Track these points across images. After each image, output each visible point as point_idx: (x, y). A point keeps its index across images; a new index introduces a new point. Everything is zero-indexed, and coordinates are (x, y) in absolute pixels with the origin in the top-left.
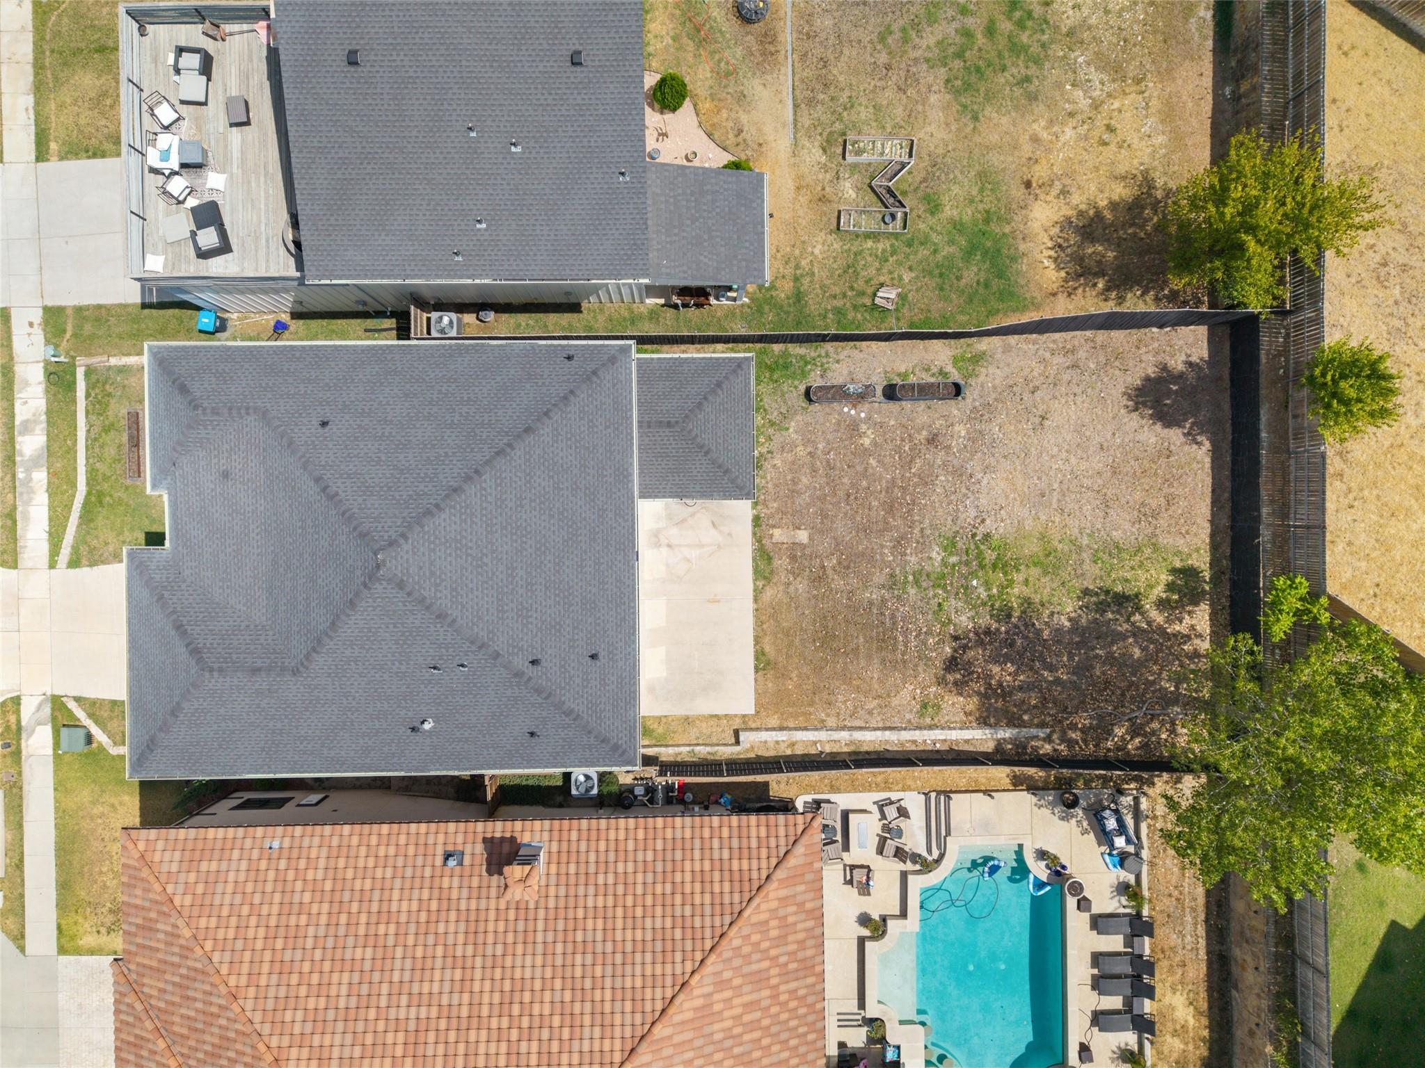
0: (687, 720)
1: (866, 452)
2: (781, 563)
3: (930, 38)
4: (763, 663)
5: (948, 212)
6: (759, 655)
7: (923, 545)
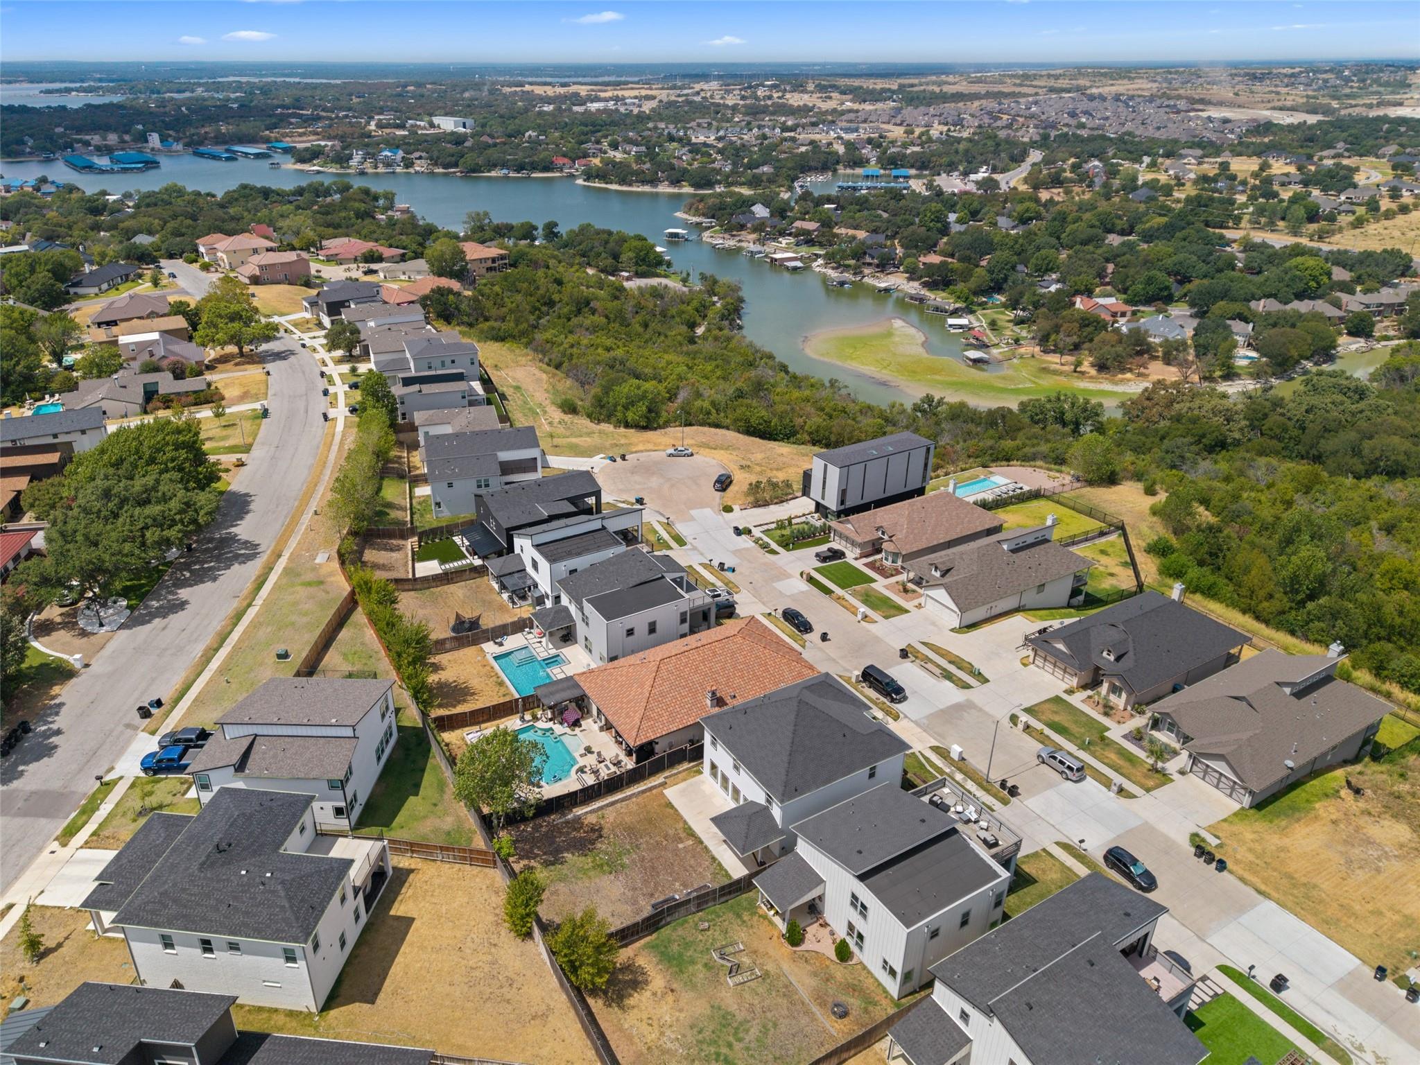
0: (685, 780)
1: (675, 880)
2: (683, 835)
3: (754, 1032)
4: (669, 805)
5: (699, 966)
6: (672, 807)
7: (633, 861)
